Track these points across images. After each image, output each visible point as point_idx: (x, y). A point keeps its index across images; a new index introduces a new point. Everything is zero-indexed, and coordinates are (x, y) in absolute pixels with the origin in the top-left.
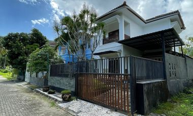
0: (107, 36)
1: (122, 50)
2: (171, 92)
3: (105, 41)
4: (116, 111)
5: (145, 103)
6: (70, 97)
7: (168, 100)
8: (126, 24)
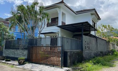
0: (50, 21)
1: (60, 32)
2: (85, 57)
3: (49, 25)
4: (53, 66)
5: (68, 61)
6: (24, 62)
7: (83, 62)
8: (63, 14)
